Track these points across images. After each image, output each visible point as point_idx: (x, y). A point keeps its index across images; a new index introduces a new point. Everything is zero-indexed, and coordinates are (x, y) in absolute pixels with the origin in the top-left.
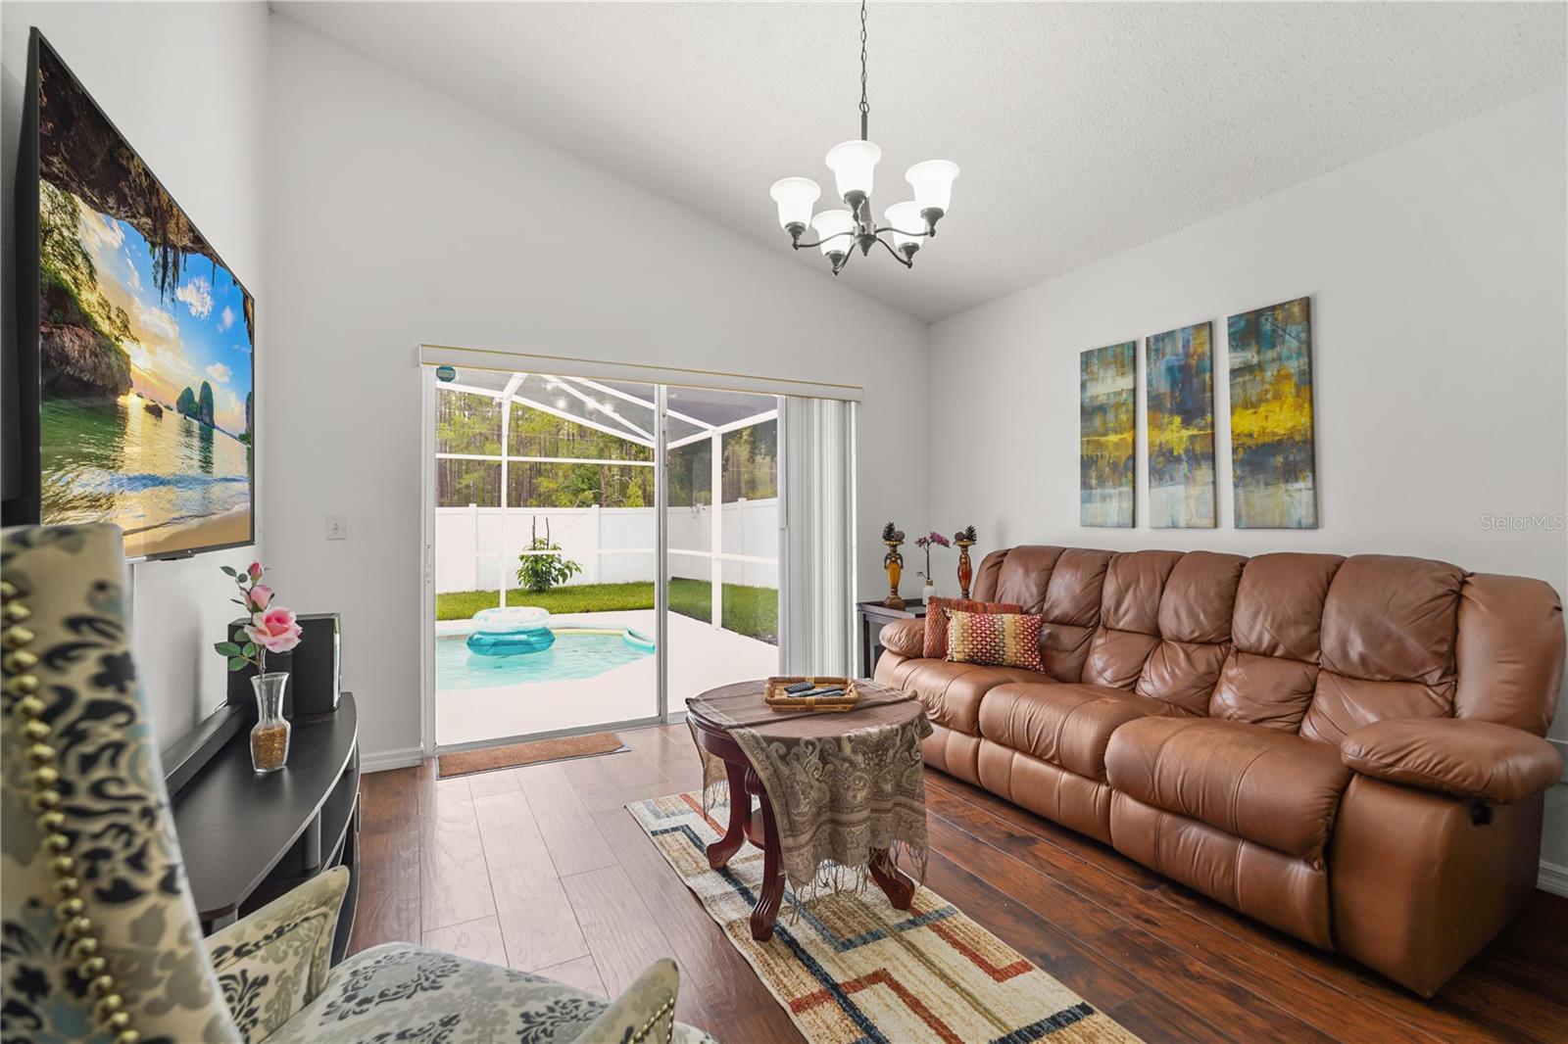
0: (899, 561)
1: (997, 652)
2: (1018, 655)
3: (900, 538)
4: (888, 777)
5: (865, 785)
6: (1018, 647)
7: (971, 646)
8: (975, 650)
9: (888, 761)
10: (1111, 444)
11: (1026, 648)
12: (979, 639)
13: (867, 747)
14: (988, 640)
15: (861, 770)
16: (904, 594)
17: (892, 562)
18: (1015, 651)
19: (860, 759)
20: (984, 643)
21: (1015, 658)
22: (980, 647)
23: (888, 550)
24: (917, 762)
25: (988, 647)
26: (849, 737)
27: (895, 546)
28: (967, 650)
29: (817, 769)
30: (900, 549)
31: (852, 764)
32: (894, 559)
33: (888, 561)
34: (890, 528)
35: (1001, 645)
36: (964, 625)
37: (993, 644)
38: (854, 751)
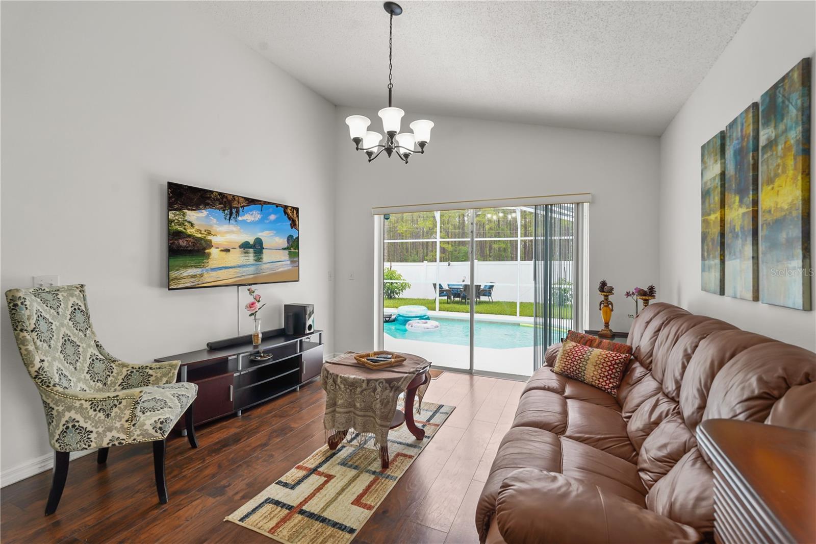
0: (610, 306)
1: (580, 372)
2: (594, 378)
3: (611, 290)
4: (358, 400)
5: (342, 398)
6: (595, 373)
7: (564, 365)
8: (566, 368)
9: (357, 392)
10: (712, 222)
11: (602, 375)
12: (570, 361)
13: (347, 383)
14: (575, 363)
15: (342, 391)
16: (614, 328)
17: (605, 306)
18: (592, 375)
19: (342, 386)
20: (572, 365)
21: (591, 380)
22: (569, 366)
23: (602, 298)
24: (377, 399)
25: (574, 368)
26: (341, 376)
27: (607, 296)
28: (561, 367)
29: (332, 385)
30: (611, 298)
31: (339, 387)
32: (607, 304)
33: (602, 305)
34: (603, 284)
35: (583, 368)
36: (564, 351)
37: (578, 367)
38: (341, 382)
